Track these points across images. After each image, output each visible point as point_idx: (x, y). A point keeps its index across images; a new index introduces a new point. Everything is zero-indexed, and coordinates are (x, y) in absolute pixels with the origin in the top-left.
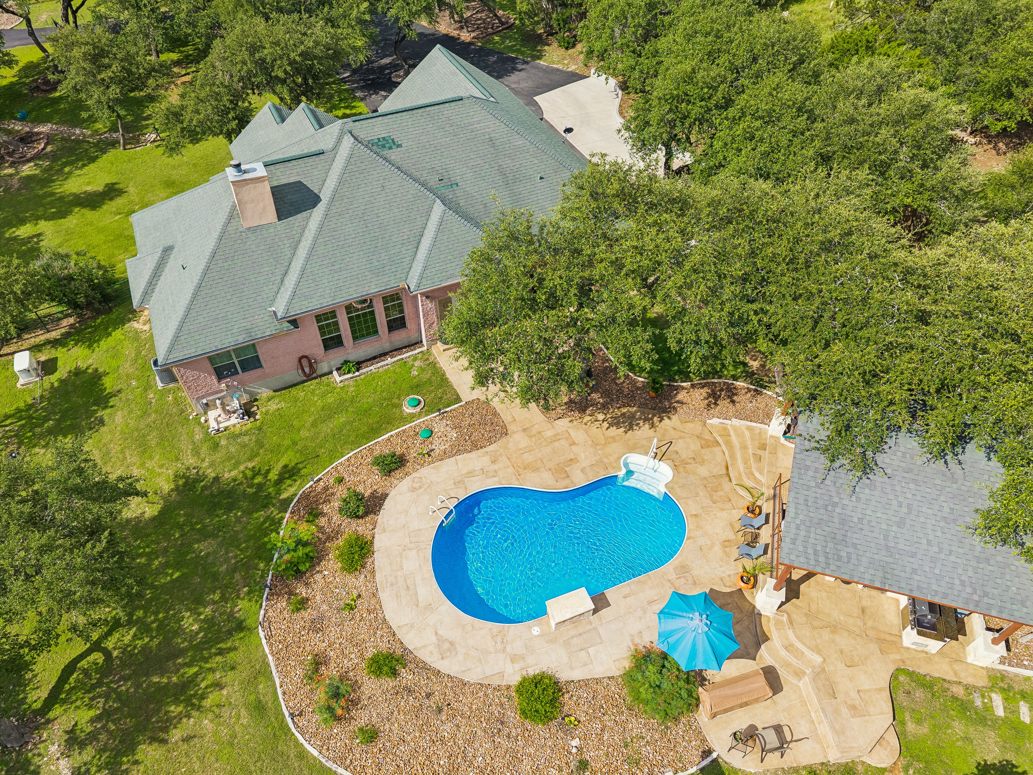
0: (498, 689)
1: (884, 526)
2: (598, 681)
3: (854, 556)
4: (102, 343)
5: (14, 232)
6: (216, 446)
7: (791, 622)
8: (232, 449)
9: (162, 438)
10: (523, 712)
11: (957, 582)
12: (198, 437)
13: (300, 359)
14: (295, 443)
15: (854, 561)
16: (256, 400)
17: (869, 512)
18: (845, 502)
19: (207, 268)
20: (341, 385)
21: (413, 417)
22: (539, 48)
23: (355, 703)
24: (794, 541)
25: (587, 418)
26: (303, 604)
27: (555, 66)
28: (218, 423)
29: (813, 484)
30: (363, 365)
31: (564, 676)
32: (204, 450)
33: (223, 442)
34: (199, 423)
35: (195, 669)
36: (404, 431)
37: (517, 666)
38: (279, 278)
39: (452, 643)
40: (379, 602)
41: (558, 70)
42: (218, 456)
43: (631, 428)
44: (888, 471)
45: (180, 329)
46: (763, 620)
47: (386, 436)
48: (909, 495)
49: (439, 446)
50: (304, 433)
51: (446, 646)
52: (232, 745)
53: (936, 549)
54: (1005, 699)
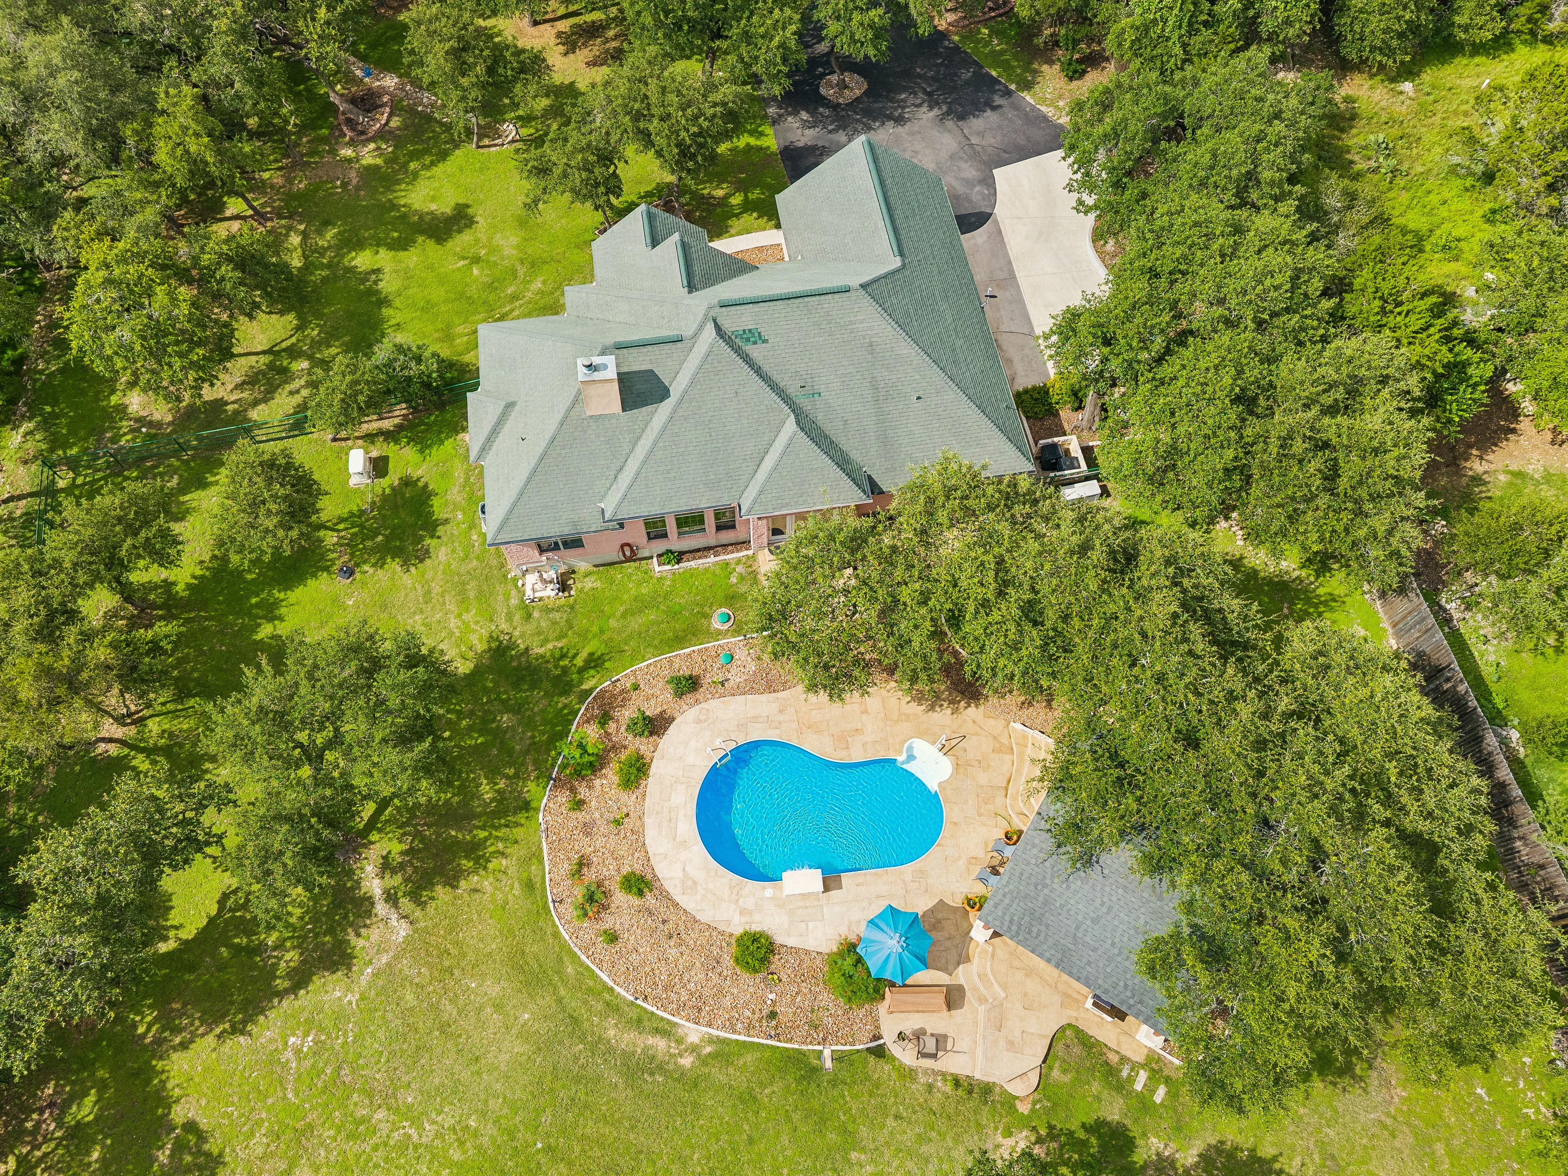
0: (723, 933)
1: (1080, 918)
2: (807, 952)
3: (1043, 935)
4: (434, 451)
5: (353, 259)
6: (529, 616)
7: (993, 956)
8: (543, 624)
9: (480, 592)
10: (737, 960)
11: (1122, 984)
12: (514, 602)
13: (622, 546)
14: (602, 632)
15: (1041, 938)
16: (574, 572)
17: (1072, 902)
18: (1055, 886)
19: (545, 453)
20: (658, 575)
21: (719, 634)
22: (1035, 66)
23: (605, 907)
24: (996, 906)
25: (893, 684)
26: (579, 805)
27: (1043, 108)
28: (534, 590)
29: (1033, 861)
30: (685, 557)
31: (779, 939)
32: (517, 618)
33: (536, 614)
34: (516, 586)
35: (486, 834)
36: (706, 649)
37: (744, 919)
38: (613, 473)
39: (695, 883)
40: (643, 825)
41: (1045, 118)
42: (530, 628)
43: (932, 708)
44: (1106, 871)
45: (511, 511)
46: (972, 945)
47: (688, 650)
48: (1114, 899)
49: (736, 678)
50: (613, 623)
51: (690, 883)
52: (504, 909)
53: (1116, 951)
54: (1149, 1078)
